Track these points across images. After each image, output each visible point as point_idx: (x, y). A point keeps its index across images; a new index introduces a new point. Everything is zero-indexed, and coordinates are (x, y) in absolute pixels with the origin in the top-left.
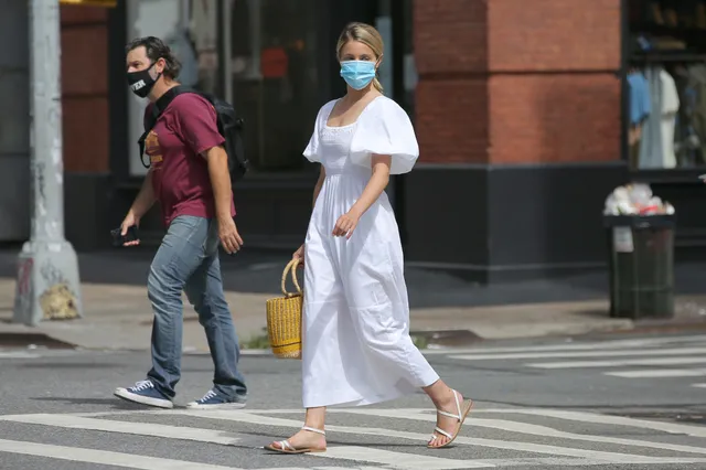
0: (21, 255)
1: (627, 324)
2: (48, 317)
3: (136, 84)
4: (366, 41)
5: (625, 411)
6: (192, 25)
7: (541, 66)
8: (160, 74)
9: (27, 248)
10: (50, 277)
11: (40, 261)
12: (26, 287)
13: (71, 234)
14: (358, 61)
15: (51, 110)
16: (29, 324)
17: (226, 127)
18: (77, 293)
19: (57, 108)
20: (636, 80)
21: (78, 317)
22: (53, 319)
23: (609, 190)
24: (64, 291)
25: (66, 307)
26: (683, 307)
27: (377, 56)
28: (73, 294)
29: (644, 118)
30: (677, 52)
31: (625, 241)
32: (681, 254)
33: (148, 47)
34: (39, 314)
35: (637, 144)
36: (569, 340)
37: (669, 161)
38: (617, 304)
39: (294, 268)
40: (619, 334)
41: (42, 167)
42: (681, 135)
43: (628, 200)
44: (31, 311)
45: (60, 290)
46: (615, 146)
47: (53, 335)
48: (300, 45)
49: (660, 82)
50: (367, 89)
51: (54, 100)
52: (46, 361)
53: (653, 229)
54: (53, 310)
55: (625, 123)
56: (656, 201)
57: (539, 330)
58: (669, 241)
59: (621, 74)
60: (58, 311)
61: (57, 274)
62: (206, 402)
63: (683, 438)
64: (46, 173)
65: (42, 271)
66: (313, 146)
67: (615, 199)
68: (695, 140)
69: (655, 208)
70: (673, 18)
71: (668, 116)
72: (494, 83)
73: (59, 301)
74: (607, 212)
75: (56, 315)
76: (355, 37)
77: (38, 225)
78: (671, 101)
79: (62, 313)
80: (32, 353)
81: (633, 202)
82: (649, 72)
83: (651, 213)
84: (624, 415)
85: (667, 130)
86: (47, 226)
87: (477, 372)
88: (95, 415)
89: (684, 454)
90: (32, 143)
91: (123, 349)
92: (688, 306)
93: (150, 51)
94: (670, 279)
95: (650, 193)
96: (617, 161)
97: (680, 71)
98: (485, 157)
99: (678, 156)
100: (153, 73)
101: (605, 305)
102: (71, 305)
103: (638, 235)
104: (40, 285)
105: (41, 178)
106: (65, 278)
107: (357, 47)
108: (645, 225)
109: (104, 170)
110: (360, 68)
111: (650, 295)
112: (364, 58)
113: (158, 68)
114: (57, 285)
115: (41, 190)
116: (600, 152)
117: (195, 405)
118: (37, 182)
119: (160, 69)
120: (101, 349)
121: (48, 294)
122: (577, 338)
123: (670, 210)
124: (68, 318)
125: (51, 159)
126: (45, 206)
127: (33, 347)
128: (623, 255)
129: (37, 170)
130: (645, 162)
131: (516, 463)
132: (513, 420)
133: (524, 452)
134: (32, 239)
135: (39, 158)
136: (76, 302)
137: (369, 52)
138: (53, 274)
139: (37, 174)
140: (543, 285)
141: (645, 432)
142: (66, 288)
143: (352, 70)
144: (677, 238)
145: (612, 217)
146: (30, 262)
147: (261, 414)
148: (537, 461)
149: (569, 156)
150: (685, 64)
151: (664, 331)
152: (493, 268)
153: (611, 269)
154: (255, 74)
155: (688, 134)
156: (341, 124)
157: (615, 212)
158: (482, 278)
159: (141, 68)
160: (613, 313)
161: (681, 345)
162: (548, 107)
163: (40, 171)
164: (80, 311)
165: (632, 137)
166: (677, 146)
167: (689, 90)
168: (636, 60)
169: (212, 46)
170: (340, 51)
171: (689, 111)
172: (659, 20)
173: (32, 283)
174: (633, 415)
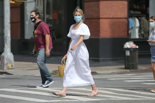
0: (2, 56)
1: (128, 70)
2: (7, 68)
3: (32, 20)
4: (79, 12)
5: (128, 89)
6: (38, 8)
7: (111, 17)
8: (37, 18)
9: (3, 54)
10: (8, 60)
11: (6, 57)
12: (3, 62)
13: (12, 51)
14: (78, 16)
15: (8, 25)
16: (3, 70)
17: (51, 29)
18: (13, 63)
19: (9, 25)
20: (131, 20)
21: (13, 68)
22: (8, 69)
23: (125, 43)
24: (11, 63)
25: (11, 66)
26: (140, 67)
27: (82, 15)
28: (12, 64)
29: (132, 28)
30: (139, 14)
31: (128, 53)
32: (140, 56)
33: (35, 12)
34: (5, 68)
35: (131, 33)
36: (116, 74)
37: (137, 37)
38: (126, 66)
39: (64, 59)
40: (126, 73)
41: (6, 37)
42: (140, 31)
43: (129, 45)
44: (4, 67)
45: (10, 63)
46: (126, 34)
47: (8, 72)
48: (60, 12)
49: (135, 20)
50: (80, 22)
51: (9, 23)
52: (6, 78)
53: (134, 51)
54: (8, 67)
55: (128, 29)
56: (135, 45)
57: (110, 72)
58: (137, 53)
59: (127, 19)
60: (9, 67)
61: (9, 59)
62: (40, 86)
63: (139, 94)
64: (7, 38)
65: (6, 59)
66: (69, 34)
67: (126, 45)
68: (143, 32)
69: (134, 46)
70: (138, 7)
71: (137, 27)
72: (101, 20)
73: (9, 65)
74: (124, 47)
75: (9, 68)
76: (77, 11)
77: (5, 49)
78: (138, 24)
79: (10, 68)
80: (4, 76)
81: (130, 45)
82: (133, 18)
83: (133, 48)
84: (127, 89)
85: (137, 30)
86: (7, 49)
87: (97, 80)
88: (17, 89)
89: (140, 98)
90: (4, 32)
91: (23, 75)
92: (141, 67)
93: (36, 13)
94: (137, 61)
95: (133, 43)
96: (126, 37)
97: (140, 18)
98: (99, 36)
99: (139, 36)
100: (36, 18)
101: (124, 67)
102: (12, 66)
103: (131, 52)
104: (6, 62)
105: (6, 39)
106: (11, 60)
107: (77, 13)
108: (132, 50)
109: (19, 38)
110: (78, 17)
111: (133, 65)
112: (79, 15)
113: (37, 17)
114: (9, 62)
115: (6, 42)
116: (123, 35)
117: (38, 87)
118: (5, 40)
119: (38, 17)
120: (18, 75)
121: (7, 64)
122: (118, 73)
123: (137, 47)
124: (11, 69)
125: (8, 35)
126: (7, 45)
127: (4, 75)
128: (128, 56)
129: (5, 38)
130: (132, 37)
131: (105, 99)
132: (104, 90)
133: (106, 97)
134: (4, 52)
135: (5, 35)
136: (13, 65)
137: (80, 14)
138: (8, 59)
139: (5, 39)
140: (111, 62)
141: (132, 93)
142: (11, 62)
143: (76, 18)
144: (139, 53)
145: (125, 48)
146: (3, 57)
147: (52, 89)
148: (109, 99)
149: (116, 36)
150: (141, 17)
151: (136, 72)
152: (101, 59)
153: (125, 59)
154: (51, 18)
155: (141, 31)
156: (75, 30)
157: (126, 47)
158: (98, 61)
159: (34, 16)
160: (125, 68)
161: (139, 75)
162: (112, 25)
163: (6, 38)
164: (14, 67)
165: (130, 32)
166: (139, 34)
167: (142, 22)
168: (130, 16)
169: (42, 12)
170: (74, 14)
171: (141, 26)
172: (135, 8)
173: (4, 61)
174: (129, 90)
